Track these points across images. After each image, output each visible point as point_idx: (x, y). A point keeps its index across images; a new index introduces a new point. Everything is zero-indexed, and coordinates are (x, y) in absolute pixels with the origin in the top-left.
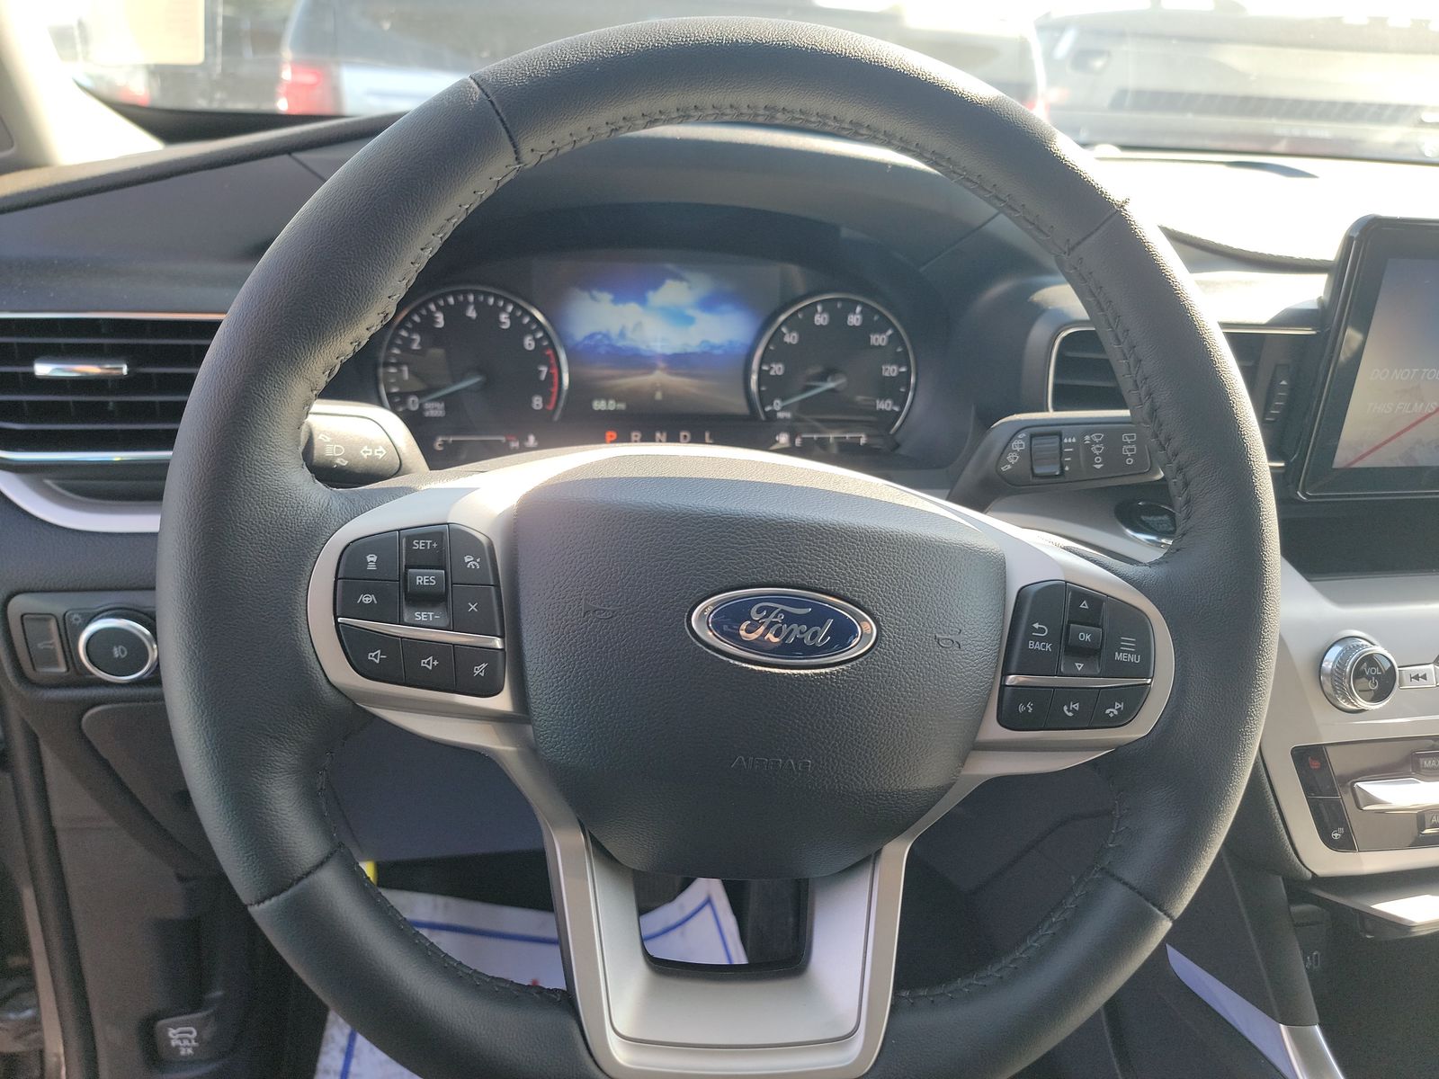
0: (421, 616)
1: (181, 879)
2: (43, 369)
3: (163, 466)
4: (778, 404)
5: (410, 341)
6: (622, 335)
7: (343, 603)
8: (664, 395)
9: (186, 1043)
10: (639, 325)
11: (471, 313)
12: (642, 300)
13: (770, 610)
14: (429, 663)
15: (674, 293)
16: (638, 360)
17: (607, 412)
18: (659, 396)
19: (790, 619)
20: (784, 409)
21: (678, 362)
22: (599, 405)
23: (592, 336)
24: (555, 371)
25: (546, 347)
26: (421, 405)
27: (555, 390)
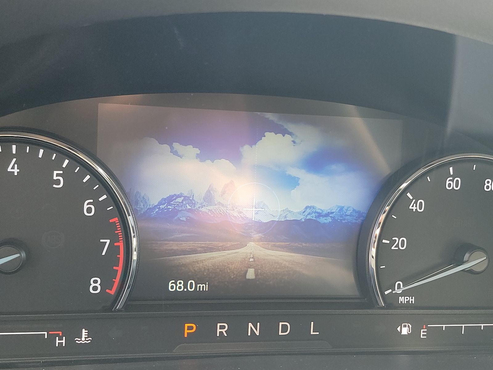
4: (399, 288)
8: (256, 274)
10: (229, 187)
11: (13, 169)
17: (185, 295)
18: (251, 274)
20: (404, 294)
23: (170, 200)
24: (121, 245)
25: (110, 214)
27: (120, 269)
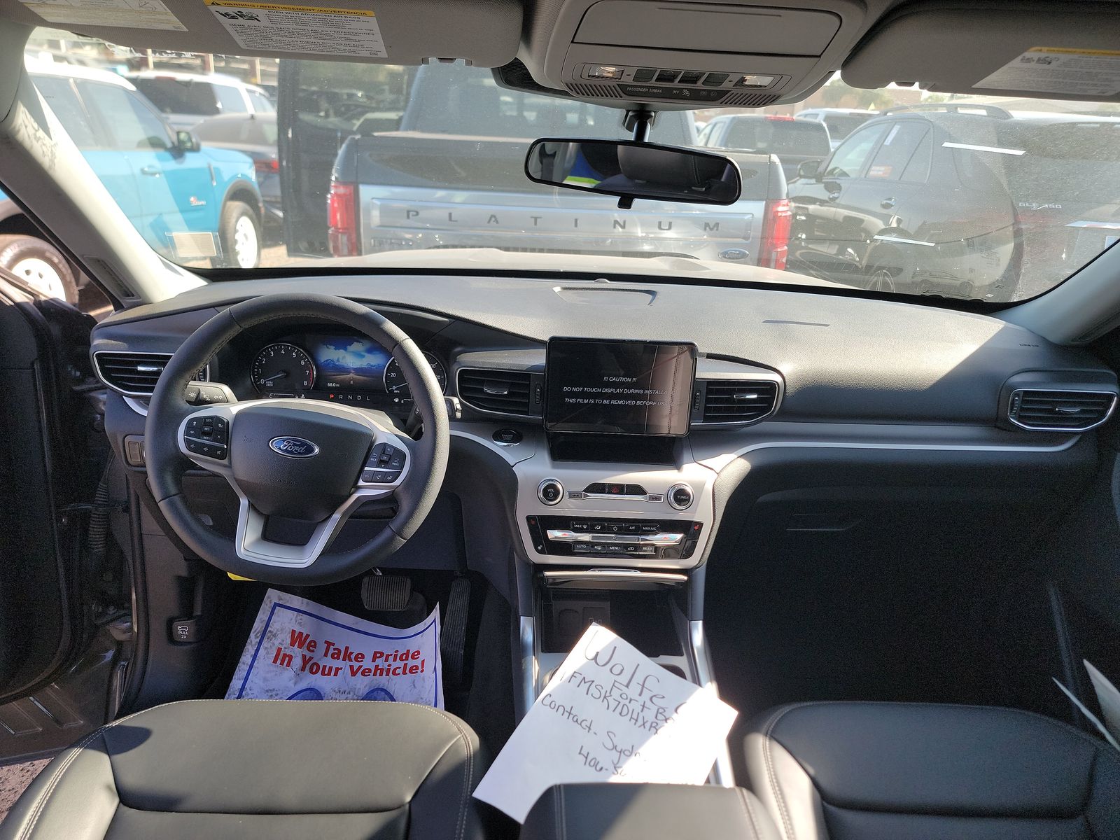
0: (205, 438)
1: (185, 559)
2: (140, 368)
3: (150, 397)
4: (394, 388)
5: (262, 361)
6: (338, 360)
7: (187, 433)
8: (354, 382)
9: (184, 633)
10: (344, 357)
11: (283, 352)
12: (345, 349)
13: (290, 442)
14: (206, 449)
15: (356, 347)
16: (344, 370)
18: (352, 382)
19: (294, 445)
20: (396, 389)
21: (358, 371)
22: (330, 385)
23: (325, 361)
25: (308, 365)
26: (265, 382)
